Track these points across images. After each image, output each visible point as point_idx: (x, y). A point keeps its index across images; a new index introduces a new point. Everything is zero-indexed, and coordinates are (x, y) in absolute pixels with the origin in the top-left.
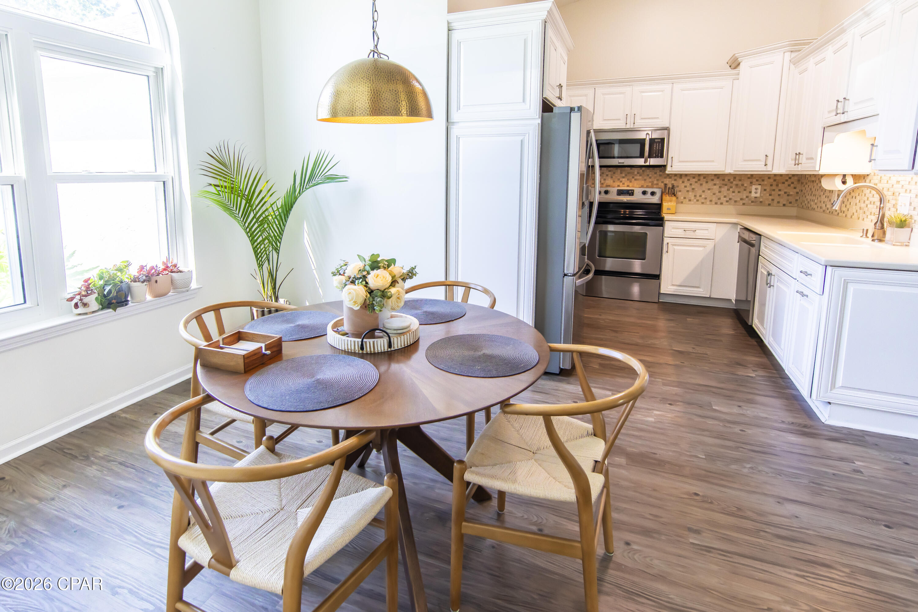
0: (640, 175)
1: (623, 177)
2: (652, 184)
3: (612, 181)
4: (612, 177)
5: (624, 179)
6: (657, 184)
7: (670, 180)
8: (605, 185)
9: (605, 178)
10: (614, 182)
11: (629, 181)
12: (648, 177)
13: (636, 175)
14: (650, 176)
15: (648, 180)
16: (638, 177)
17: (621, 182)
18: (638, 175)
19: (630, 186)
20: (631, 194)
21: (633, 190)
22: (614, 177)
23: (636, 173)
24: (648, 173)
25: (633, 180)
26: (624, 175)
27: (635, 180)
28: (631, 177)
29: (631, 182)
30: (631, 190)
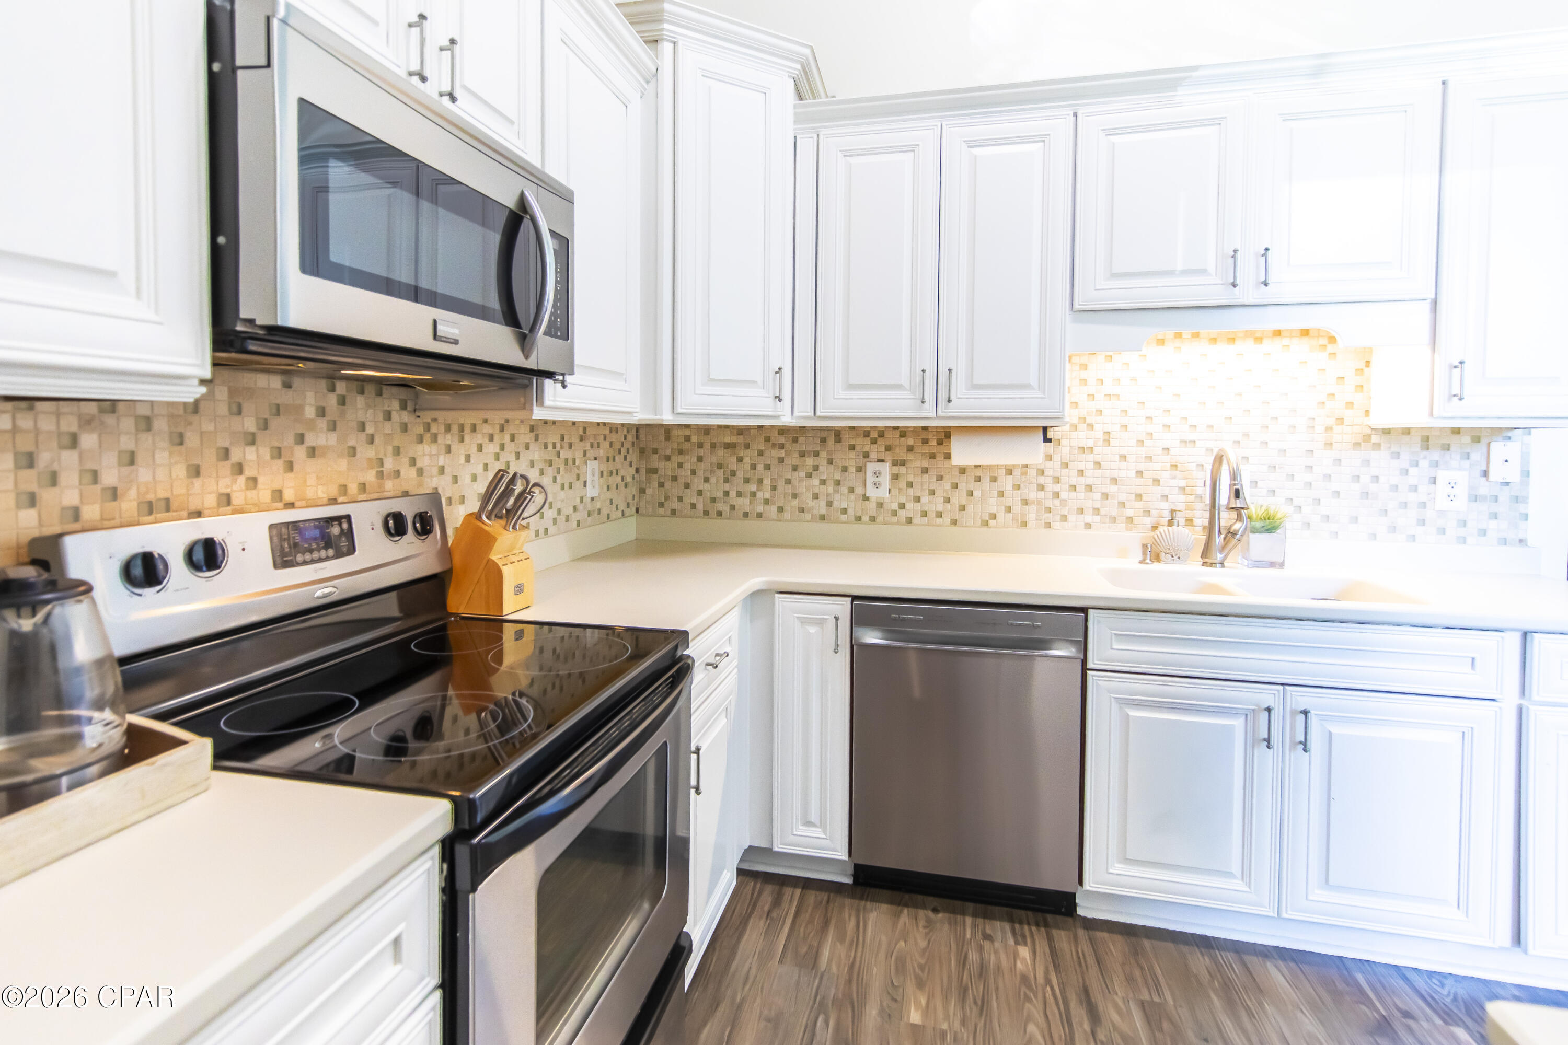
0: (333, 427)
1: (252, 440)
2: (380, 475)
3: (180, 471)
4: (180, 440)
5: (251, 454)
6: (397, 473)
7: (434, 449)
8: (129, 505)
9: (127, 443)
10: (196, 472)
11: (279, 464)
12: (363, 436)
13: (311, 425)
14: (370, 429)
15: (367, 453)
16: (320, 438)
17: (239, 469)
18: (322, 423)
19: (289, 495)
20: (344, 543)
21: (348, 518)
22: (192, 439)
23: (310, 412)
24: (361, 416)
25: (300, 453)
26: (250, 424)
27: (312, 452)
28: (289, 440)
29: (290, 467)
30: (338, 519)
